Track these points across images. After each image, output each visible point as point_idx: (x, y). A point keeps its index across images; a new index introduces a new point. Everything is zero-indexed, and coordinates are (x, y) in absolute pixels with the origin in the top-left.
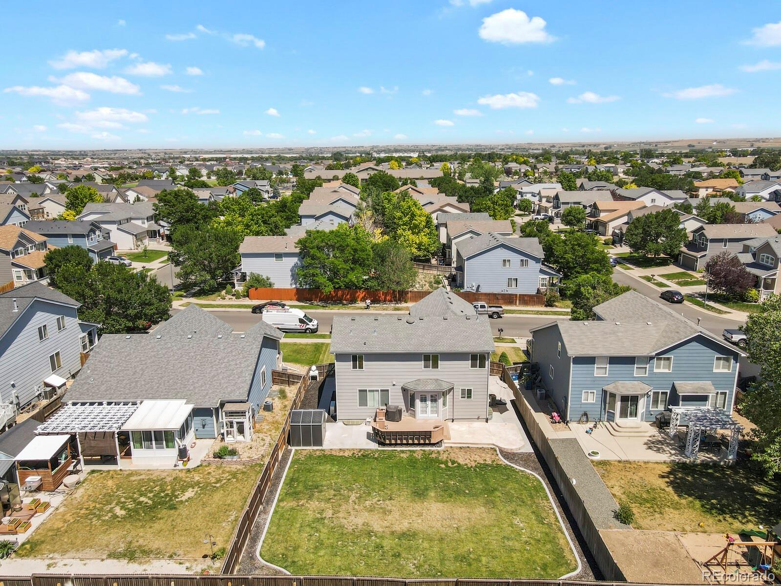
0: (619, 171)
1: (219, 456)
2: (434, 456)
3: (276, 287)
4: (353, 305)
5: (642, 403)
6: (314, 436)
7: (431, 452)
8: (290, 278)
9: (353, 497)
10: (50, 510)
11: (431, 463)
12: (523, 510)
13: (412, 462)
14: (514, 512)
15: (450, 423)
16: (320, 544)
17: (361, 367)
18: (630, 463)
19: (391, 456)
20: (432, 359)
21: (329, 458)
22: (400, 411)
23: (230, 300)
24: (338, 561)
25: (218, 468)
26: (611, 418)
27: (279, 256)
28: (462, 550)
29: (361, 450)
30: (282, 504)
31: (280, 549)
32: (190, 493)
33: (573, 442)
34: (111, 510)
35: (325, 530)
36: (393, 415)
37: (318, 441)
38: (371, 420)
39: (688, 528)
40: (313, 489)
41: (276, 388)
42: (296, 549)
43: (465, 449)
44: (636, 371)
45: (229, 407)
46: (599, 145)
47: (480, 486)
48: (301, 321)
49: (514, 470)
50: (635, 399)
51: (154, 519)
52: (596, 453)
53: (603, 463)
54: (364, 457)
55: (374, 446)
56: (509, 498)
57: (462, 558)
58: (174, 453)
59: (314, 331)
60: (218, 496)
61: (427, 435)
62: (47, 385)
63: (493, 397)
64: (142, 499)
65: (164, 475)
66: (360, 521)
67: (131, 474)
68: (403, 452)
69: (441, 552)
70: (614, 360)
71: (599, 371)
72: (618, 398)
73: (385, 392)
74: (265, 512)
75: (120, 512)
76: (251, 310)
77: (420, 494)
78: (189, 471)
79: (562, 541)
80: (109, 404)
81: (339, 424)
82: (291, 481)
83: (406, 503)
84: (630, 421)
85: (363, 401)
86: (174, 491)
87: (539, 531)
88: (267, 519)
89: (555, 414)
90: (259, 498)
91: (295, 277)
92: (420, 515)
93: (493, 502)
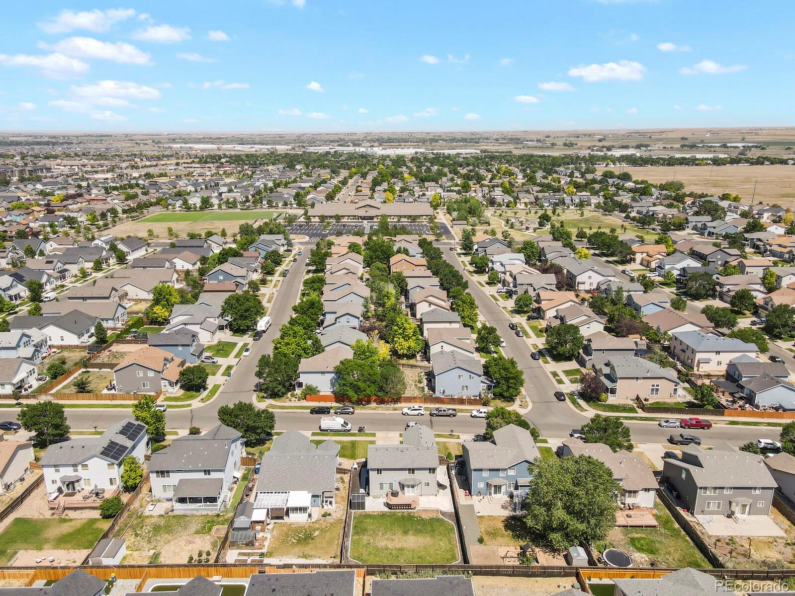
0: (592, 201)
1: (324, 516)
2: (412, 514)
3: (321, 394)
4: (369, 406)
5: (503, 489)
6: (362, 506)
7: (411, 512)
8: (330, 385)
9: (380, 534)
10: (268, 540)
11: (410, 518)
12: (445, 539)
13: (403, 517)
14: (441, 540)
15: (420, 497)
16: (370, 553)
17: (381, 473)
18: (492, 516)
19: (394, 514)
20: (412, 471)
21: (368, 516)
22: (398, 493)
23: (295, 403)
24: (377, 559)
25: (324, 521)
26: (490, 494)
27: (323, 373)
28: (420, 554)
29: (381, 512)
30: (354, 537)
31: (356, 555)
32: (317, 533)
33: (471, 507)
34: (290, 540)
35: (371, 548)
36: (395, 494)
37: (363, 508)
38: (385, 496)
39: (503, 545)
40: (364, 531)
41: (339, 476)
42: (362, 555)
43: (425, 511)
44: (501, 474)
45: (326, 494)
46: (594, 135)
47: (429, 529)
48: (342, 425)
49: (444, 521)
50: (500, 487)
51: (308, 543)
52: (479, 512)
53: (482, 517)
54: (383, 515)
55: (387, 509)
56: (440, 534)
57: (420, 558)
58: (306, 515)
59: (349, 431)
60: (328, 534)
61: (409, 505)
62: (234, 477)
63: (438, 482)
64: (300, 535)
65: (304, 525)
66: (383, 544)
67: (291, 524)
68: (399, 512)
69: (413, 555)
70: (490, 470)
71: (485, 474)
72: (493, 486)
73: (391, 484)
74: (347, 540)
75: (295, 541)
76: (309, 411)
77: (406, 532)
78: (313, 523)
79: (456, 551)
80: (275, 493)
81: (371, 497)
82: (355, 527)
83: (400, 537)
84: (498, 495)
85: (382, 488)
86: (311, 532)
87: (449, 547)
88: (349, 543)
89: (467, 491)
90: (345, 535)
91: (333, 385)
92: (406, 541)
93: (434, 536)
